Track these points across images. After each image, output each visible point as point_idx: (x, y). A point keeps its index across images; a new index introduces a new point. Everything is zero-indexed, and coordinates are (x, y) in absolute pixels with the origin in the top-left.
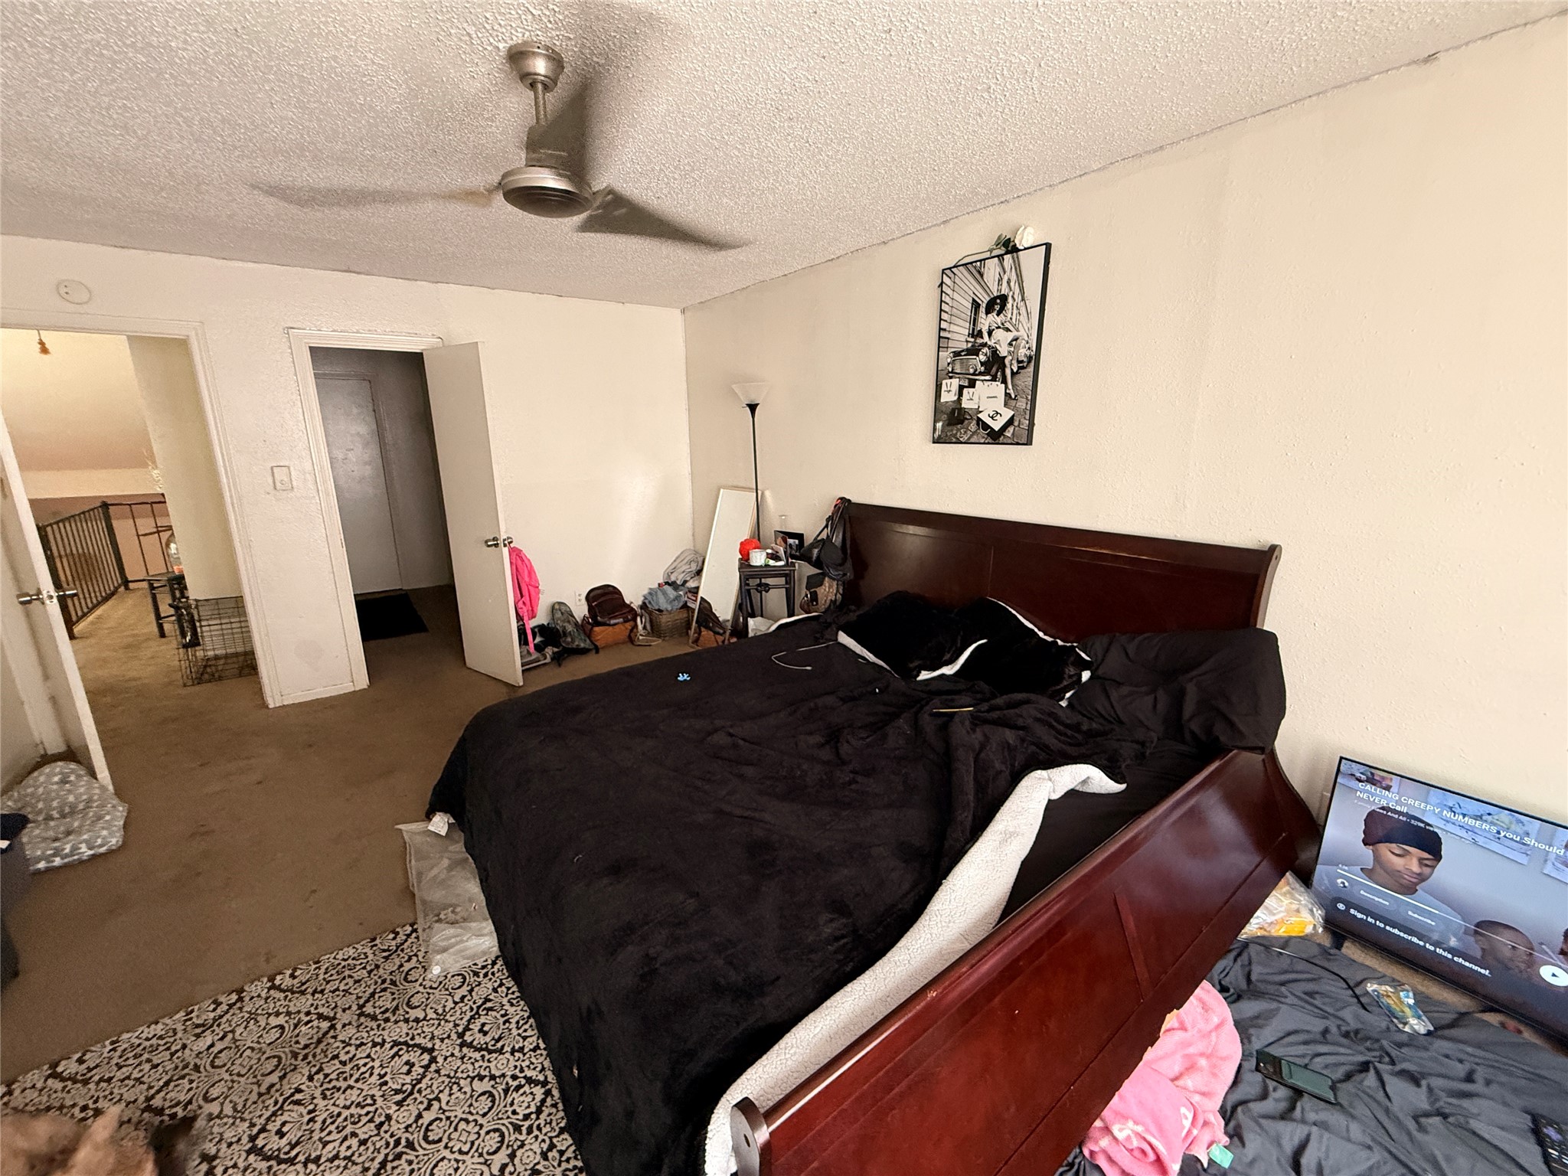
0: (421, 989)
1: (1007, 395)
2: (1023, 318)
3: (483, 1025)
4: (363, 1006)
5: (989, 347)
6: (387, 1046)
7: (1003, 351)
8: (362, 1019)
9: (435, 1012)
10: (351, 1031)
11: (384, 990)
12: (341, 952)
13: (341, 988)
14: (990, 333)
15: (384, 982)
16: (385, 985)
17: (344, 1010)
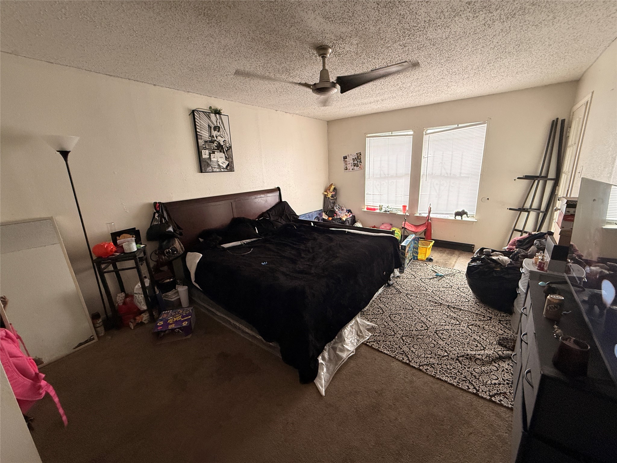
0: (380, 327)
1: (226, 157)
2: (226, 134)
3: (378, 312)
4: (393, 335)
5: (217, 141)
6: (395, 323)
7: (222, 144)
8: (396, 332)
9: (382, 321)
10: (400, 332)
11: (387, 334)
12: (388, 353)
13: (395, 343)
14: (217, 137)
15: (385, 336)
16: (386, 335)
17: (398, 338)
